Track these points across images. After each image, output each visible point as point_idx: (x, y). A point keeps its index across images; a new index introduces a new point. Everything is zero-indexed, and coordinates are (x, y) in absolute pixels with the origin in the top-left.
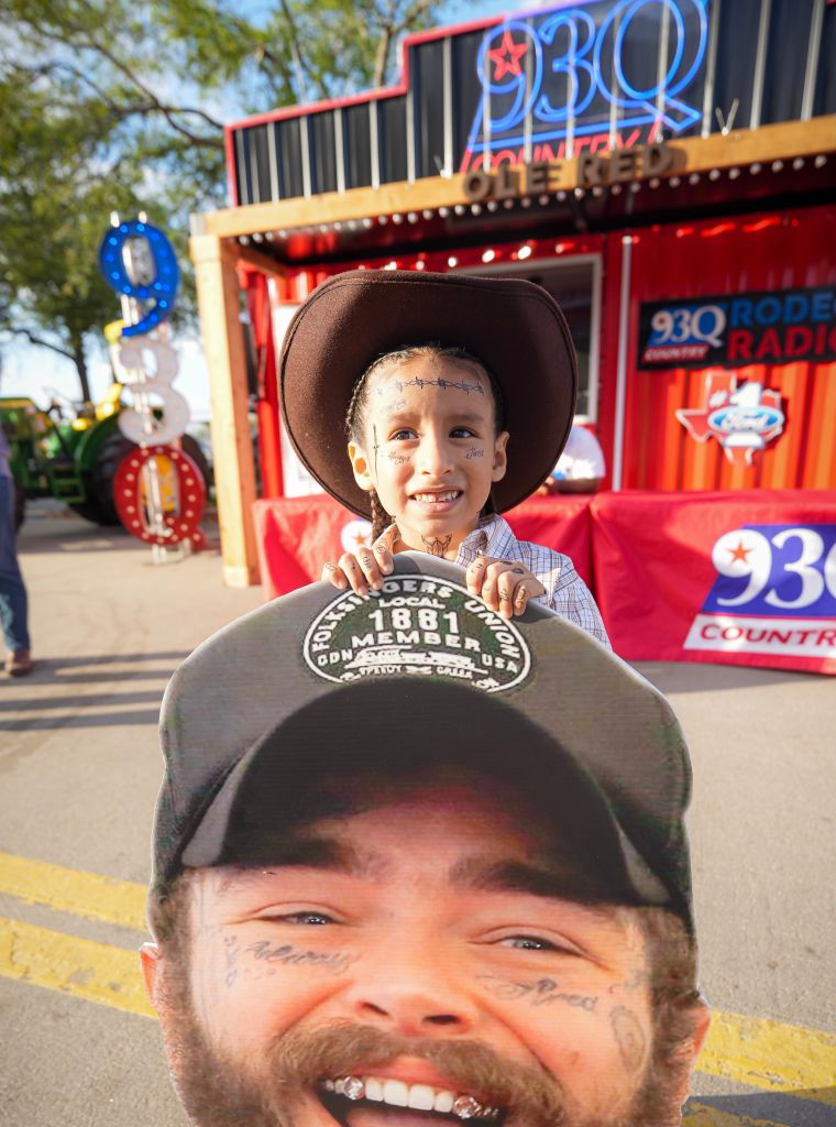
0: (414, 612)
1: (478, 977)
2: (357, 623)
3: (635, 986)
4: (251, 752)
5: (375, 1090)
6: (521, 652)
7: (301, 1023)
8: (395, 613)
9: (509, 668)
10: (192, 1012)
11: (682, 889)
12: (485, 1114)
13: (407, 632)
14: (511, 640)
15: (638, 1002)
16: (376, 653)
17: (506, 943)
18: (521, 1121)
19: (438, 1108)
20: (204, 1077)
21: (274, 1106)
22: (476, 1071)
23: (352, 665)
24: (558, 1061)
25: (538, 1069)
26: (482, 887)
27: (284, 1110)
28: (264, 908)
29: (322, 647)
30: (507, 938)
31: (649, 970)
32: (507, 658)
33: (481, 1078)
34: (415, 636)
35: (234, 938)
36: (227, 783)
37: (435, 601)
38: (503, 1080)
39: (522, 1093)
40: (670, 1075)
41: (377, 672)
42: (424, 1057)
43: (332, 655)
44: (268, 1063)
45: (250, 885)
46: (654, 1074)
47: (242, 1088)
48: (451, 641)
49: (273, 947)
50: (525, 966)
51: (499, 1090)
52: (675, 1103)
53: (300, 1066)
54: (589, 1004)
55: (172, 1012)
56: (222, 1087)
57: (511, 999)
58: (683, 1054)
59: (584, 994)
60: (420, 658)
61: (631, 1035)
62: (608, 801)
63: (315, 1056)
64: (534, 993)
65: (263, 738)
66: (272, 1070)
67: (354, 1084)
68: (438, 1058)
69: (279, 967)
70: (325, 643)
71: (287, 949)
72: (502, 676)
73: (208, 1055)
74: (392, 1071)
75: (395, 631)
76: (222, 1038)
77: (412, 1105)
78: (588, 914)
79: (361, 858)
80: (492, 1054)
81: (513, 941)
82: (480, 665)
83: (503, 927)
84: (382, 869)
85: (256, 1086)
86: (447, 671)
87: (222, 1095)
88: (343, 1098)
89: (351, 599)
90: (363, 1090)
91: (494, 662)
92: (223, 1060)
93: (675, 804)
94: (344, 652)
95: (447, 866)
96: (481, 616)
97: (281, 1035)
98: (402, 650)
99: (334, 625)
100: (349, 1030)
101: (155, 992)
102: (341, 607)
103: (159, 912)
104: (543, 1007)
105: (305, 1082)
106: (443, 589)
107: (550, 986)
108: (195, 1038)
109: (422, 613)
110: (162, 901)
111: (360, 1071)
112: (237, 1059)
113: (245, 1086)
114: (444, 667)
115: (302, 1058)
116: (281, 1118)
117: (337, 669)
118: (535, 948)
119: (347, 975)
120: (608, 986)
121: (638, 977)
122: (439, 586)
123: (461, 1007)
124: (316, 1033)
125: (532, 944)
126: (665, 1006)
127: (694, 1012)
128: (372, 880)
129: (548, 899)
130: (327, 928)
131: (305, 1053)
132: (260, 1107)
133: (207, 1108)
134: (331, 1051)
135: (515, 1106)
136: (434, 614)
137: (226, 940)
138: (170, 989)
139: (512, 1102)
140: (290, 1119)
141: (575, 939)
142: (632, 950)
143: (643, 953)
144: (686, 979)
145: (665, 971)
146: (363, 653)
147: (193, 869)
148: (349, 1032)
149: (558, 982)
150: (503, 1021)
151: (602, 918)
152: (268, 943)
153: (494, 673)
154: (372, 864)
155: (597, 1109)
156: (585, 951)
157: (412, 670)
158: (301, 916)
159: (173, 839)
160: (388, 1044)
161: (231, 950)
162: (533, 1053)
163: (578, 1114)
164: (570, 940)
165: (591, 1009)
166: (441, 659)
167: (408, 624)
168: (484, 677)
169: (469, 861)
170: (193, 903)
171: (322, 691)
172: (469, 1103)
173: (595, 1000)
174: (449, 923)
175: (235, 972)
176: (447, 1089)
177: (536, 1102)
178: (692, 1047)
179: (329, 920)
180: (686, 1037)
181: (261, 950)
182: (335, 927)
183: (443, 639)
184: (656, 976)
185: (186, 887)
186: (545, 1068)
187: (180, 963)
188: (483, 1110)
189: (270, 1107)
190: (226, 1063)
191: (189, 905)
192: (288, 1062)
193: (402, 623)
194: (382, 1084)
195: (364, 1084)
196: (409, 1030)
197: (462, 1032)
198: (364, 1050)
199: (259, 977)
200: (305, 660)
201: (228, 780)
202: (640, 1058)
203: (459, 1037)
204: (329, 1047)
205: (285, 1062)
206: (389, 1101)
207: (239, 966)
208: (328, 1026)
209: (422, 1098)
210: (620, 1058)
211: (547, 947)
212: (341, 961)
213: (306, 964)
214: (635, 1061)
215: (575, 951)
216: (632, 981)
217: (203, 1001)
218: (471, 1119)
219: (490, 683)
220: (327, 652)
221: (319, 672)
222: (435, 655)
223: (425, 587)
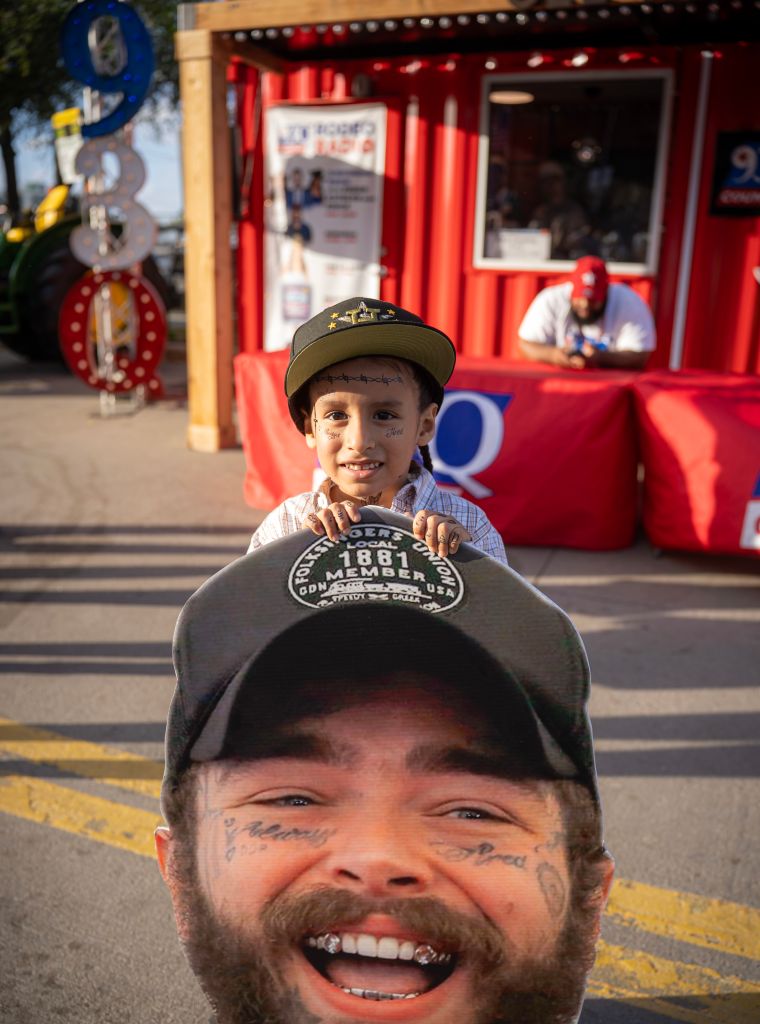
0: (374, 552)
1: (431, 844)
2: (330, 561)
3: (555, 845)
4: (246, 666)
5: (349, 945)
6: (456, 581)
7: (289, 890)
8: (359, 553)
9: (448, 594)
10: (198, 884)
11: (586, 764)
12: (440, 959)
13: (369, 568)
14: (449, 573)
15: (558, 859)
16: (345, 584)
17: (454, 815)
18: (469, 964)
19: (401, 957)
20: (208, 939)
21: (266, 963)
22: (432, 924)
23: (326, 594)
24: (497, 911)
25: (482, 919)
26: (432, 769)
27: (275, 965)
28: (258, 793)
29: (303, 580)
30: (453, 810)
31: (565, 831)
32: (446, 586)
33: (437, 930)
34: (375, 570)
35: (233, 820)
36: (227, 692)
37: (390, 543)
39: (469, 940)
40: (586, 918)
41: (346, 599)
42: (389, 913)
43: (310, 587)
44: (261, 926)
45: (245, 774)
46: (573, 918)
47: (240, 948)
48: (403, 574)
49: (264, 826)
50: (469, 833)
51: (451, 938)
52: (591, 941)
53: (288, 927)
54: (519, 862)
55: (182, 885)
56: (223, 949)
57: (458, 861)
58: (594, 900)
59: (515, 854)
60: (379, 587)
61: (553, 886)
62: (527, 696)
63: (300, 917)
64: (476, 855)
65: (256, 654)
66: (265, 931)
67: (332, 940)
68: (401, 914)
69: (270, 843)
70: (305, 577)
71: (276, 827)
72: (443, 600)
73: (211, 921)
74: (364, 927)
75: (359, 567)
76: (223, 906)
77: (381, 956)
78: (516, 788)
79: (335, 748)
80: (445, 908)
81: (458, 813)
82: (425, 592)
83: (450, 801)
84: (352, 758)
85: (251, 945)
86: (401, 597)
87: (223, 955)
88: (324, 952)
89: (325, 543)
90: (340, 945)
91: (436, 590)
92: (224, 925)
93: (578, 697)
94: (320, 584)
95: (404, 753)
96: (425, 554)
97: (272, 901)
98: (365, 582)
99: (312, 563)
100: (327, 893)
101: (167, 868)
102: (317, 549)
103: (171, 800)
104: (484, 866)
105: (292, 940)
106: (396, 534)
107: (488, 848)
108: (200, 907)
109: (380, 553)
110: (173, 791)
111: (337, 928)
112: (236, 922)
113: (242, 946)
114: (398, 594)
115: (289, 919)
116: (272, 973)
117: (314, 598)
118: (476, 818)
119: (323, 848)
120: (534, 846)
121: (557, 838)
122: (392, 532)
123: (420, 870)
124: (301, 897)
125: (473, 814)
126: (579, 861)
127: (602, 865)
128: (345, 767)
129: (485, 777)
130: (310, 808)
131: (292, 915)
132: (255, 964)
133: (211, 967)
134: (314, 912)
135: (464, 952)
136: (389, 554)
137: (226, 822)
138: (179, 866)
139: (462, 948)
140: (279, 972)
141: (506, 809)
142: (551, 816)
143: (560, 818)
144: (593, 838)
145: (578, 832)
146: (335, 584)
147: (199, 763)
148: (328, 895)
149: (494, 845)
150: (453, 880)
151: (527, 791)
152: (260, 823)
153: (437, 598)
154: (344, 754)
155: (529, 950)
156: (515, 818)
157: (373, 597)
158: (288, 800)
159: (183, 738)
160: (360, 903)
161: (230, 830)
162: (477, 905)
163: (515, 955)
164: (503, 810)
165: (521, 866)
166: (396, 588)
167: (369, 562)
168: (430, 601)
169: (422, 748)
170: (199, 792)
171: (303, 615)
172: (428, 951)
173: (524, 859)
174: (407, 800)
175: (234, 848)
176: (409, 940)
177: (481, 946)
178: (602, 894)
179: (310, 801)
180: (596, 885)
181: (255, 829)
182: (316, 807)
183: (397, 573)
184: (570, 837)
185: (194, 778)
186: (487, 918)
187: (188, 842)
188: (438, 956)
189: (263, 964)
190: (227, 926)
191: (196, 793)
192: (278, 925)
193: (365, 561)
194: (356, 939)
195: (341, 940)
196: (377, 891)
197: (420, 891)
198: (340, 910)
199: (254, 852)
200: (289, 591)
201: (228, 689)
202: (562, 905)
203: (418, 895)
204: (312, 909)
205: (275, 924)
206: (361, 953)
207: (238, 842)
208: (311, 891)
209: (388, 948)
210: (545, 906)
211: (485, 816)
212: (321, 836)
213: (292, 841)
214: (557, 907)
215: (507, 819)
216: (553, 841)
217: (207, 874)
218: (429, 964)
219: (433, 606)
220: (306, 585)
221: (300, 600)
222: (390, 585)
223: (381, 533)
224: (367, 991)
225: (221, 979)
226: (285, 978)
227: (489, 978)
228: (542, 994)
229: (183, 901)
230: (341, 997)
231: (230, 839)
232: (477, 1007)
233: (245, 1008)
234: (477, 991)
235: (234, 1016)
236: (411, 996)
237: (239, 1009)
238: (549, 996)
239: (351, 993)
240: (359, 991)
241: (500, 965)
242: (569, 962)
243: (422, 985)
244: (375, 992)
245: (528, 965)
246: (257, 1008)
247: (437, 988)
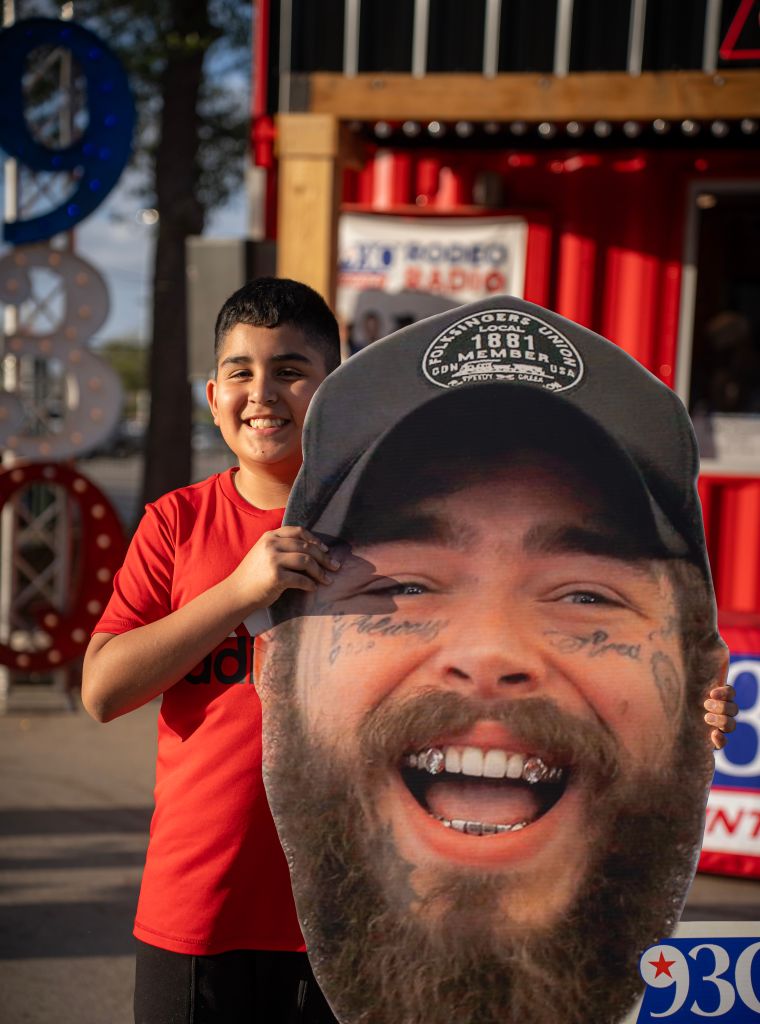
0: (504, 335)
1: (545, 634)
2: (463, 343)
3: (669, 632)
4: (374, 444)
5: (453, 762)
6: (577, 363)
7: (392, 696)
8: (490, 336)
9: (569, 374)
10: (294, 695)
11: (697, 542)
12: (551, 775)
13: (498, 350)
14: (570, 355)
15: (672, 647)
16: (475, 365)
17: (569, 599)
18: (581, 780)
19: (510, 775)
20: (296, 766)
21: (359, 793)
22: (543, 730)
23: (457, 375)
24: (611, 712)
25: (595, 722)
26: (548, 550)
27: (369, 794)
28: (371, 581)
29: (436, 361)
30: (568, 594)
31: (678, 616)
32: (568, 367)
33: (548, 737)
34: (503, 352)
35: (342, 613)
36: (352, 472)
37: (518, 327)
38: (566, 737)
39: (582, 750)
41: (475, 379)
42: (498, 719)
43: (443, 368)
44: (358, 743)
46: (689, 718)
47: (331, 774)
48: (529, 355)
49: (374, 620)
50: (583, 620)
53: (387, 743)
54: (634, 652)
55: (275, 696)
56: (311, 776)
57: (572, 652)
59: (630, 643)
60: (506, 368)
61: (668, 680)
62: (640, 473)
63: (403, 729)
64: (590, 645)
65: (381, 437)
66: (361, 749)
67: (435, 756)
68: (511, 719)
69: (378, 639)
70: (438, 359)
71: (386, 620)
72: (564, 380)
73: (303, 741)
74: (470, 738)
75: (489, 349)
76: (318, 720)
77: (487, 774)
78: (629, 568)
79: (454, 530)
80: (556, 710)
81: (572, 597)
82: (548, 372)
83: (565, 584)
84: (470, 540)
85: (344, 770)
86: (526, 377)
87: (310, 784)
88: (425, 772)
89: (460, 327)
90: (443, 763)
91: (558, 370)
92: (316, 745)
93: (688, 473)
94: (452, 365)
95: (522, 534)
96: (550, 337)
97: (374, 710)
98: (494, 363)
99: (446, 345)
100: (433, 698)
101: (262, 675)
102: (452, 332)
104: (597, 658)
105: (391, 760)
106: (524, 319)
107: (602, 637)
108: (293, 723)
109: (509, 336)
111: (441, 741)
112: (330, 741)
113: (333, 771)
114: (523, 375)
115: (390, 733)
116: (364, 805)
117: (446, 378)
118: (590, 602)
119: (435, 642)
120: (648, 633)
121: (670, 623)
122: (521, 317)
123: (533, 664)
124: (405, 704)
125: (588, 598)
126: (693, 649)
127: (716, 653)
128: (462, 549)
129: (600, 557)
130: (424, 597)
131: (394, 727)
132: (345, 794)
133: (294, 803)
134: (417, 722)
135: (577, 765)
136: (517, 337)
137: (334, 616)
138: (276, 672)
139: (574, 760)
140: (373, 803)
141: (620, 591)
142: (664, 598)
143: (672, 601)
144: (707, 622)
145: (691, 616)
146: (466, 365)
148: (435, 700)
149: (608, 632)
150: (566, 676)
151: (641, 571)
152: (370, 616)
153: (558, 378)
154: (463, 536)
155: (645, 759)
156: (629, 601)
157: (500, 377)
158: (402, 589)
160: (468, 708)
161: (338, 626)
162: (591, 705)
163: (630, 766)
164: (617, 592)
165: (636, 657)
166: (522, 368)
167: (498, 344)
168: (552, 381)
169: (539, 528)
171: (434, 395)
172: (538, 766)
173: (638, 648)
174: (522, 585)
176: (516, 751)
177: (594, 757)
179: (424, 589)
180: (712, 678)
181: (364, 624)
182: (430, 595)
183: (523, 354)
184: (684, 622)
186: (601, 720)
187: (290, 644)
188: (548, 772)
189: (355, 794)
190: (320, 746)
192: (377, 739)
193: (495, 343)
194: (461, 754)
195: (445, 756)
196: (486, 692)
197: (531, 690)
198: (447, 717)
199: (360, 651)
200: (422, 372)
201: (355, 468)
202: (677, 702)
203: (529, 695)
204: (415, 718)
205: (374, 739)
206: (466, 772)
207: (343, 641)
208: (417, 695)
209: (496, 764)
210: (661, 704)
211: (599, 600)
212: (432, 628)
213: (402, 634)
214: (672, 705)
215: (621, 602)
216: (666, 628)
217: (306, 681)
218: (538, 782)
219: (555, 386)
220: (439, 366)
221: (432, 380)
222: (517, 366)
223: (511, 318)
224: (469, 823)
225: (304, 819)
226: (379, 811)
227: (603, 798)
228: (662, 818)
229: (275, 717)
230: (440, 834)
231: (336, 637)
232: (591, 839)
233: (327, 858)
234: (590, 816)
235: (312, 871)
236: (518, 827)
237: (320, 860)
238: (668, 820)
239: (451, 827)
240: (459, 824)
241: (614, 781)
242: (688, 773)
243: (530, 811)
244: (478, 824)
245: (644, 778)
246: (341, 857)
247: (547, 815)
